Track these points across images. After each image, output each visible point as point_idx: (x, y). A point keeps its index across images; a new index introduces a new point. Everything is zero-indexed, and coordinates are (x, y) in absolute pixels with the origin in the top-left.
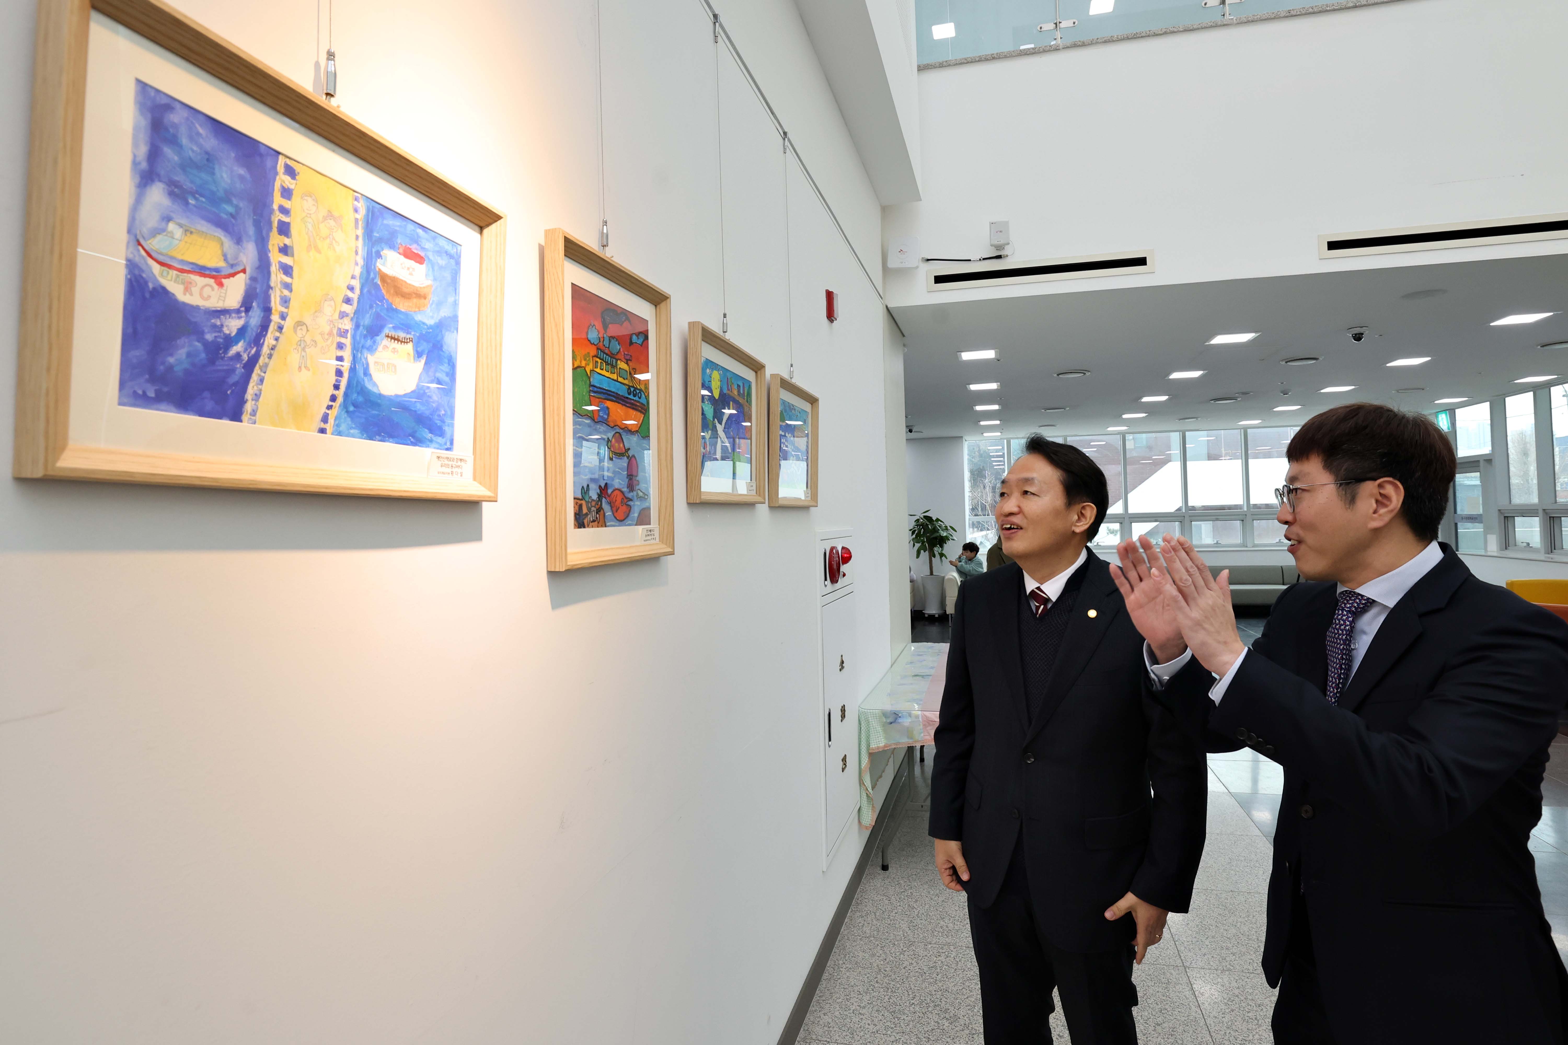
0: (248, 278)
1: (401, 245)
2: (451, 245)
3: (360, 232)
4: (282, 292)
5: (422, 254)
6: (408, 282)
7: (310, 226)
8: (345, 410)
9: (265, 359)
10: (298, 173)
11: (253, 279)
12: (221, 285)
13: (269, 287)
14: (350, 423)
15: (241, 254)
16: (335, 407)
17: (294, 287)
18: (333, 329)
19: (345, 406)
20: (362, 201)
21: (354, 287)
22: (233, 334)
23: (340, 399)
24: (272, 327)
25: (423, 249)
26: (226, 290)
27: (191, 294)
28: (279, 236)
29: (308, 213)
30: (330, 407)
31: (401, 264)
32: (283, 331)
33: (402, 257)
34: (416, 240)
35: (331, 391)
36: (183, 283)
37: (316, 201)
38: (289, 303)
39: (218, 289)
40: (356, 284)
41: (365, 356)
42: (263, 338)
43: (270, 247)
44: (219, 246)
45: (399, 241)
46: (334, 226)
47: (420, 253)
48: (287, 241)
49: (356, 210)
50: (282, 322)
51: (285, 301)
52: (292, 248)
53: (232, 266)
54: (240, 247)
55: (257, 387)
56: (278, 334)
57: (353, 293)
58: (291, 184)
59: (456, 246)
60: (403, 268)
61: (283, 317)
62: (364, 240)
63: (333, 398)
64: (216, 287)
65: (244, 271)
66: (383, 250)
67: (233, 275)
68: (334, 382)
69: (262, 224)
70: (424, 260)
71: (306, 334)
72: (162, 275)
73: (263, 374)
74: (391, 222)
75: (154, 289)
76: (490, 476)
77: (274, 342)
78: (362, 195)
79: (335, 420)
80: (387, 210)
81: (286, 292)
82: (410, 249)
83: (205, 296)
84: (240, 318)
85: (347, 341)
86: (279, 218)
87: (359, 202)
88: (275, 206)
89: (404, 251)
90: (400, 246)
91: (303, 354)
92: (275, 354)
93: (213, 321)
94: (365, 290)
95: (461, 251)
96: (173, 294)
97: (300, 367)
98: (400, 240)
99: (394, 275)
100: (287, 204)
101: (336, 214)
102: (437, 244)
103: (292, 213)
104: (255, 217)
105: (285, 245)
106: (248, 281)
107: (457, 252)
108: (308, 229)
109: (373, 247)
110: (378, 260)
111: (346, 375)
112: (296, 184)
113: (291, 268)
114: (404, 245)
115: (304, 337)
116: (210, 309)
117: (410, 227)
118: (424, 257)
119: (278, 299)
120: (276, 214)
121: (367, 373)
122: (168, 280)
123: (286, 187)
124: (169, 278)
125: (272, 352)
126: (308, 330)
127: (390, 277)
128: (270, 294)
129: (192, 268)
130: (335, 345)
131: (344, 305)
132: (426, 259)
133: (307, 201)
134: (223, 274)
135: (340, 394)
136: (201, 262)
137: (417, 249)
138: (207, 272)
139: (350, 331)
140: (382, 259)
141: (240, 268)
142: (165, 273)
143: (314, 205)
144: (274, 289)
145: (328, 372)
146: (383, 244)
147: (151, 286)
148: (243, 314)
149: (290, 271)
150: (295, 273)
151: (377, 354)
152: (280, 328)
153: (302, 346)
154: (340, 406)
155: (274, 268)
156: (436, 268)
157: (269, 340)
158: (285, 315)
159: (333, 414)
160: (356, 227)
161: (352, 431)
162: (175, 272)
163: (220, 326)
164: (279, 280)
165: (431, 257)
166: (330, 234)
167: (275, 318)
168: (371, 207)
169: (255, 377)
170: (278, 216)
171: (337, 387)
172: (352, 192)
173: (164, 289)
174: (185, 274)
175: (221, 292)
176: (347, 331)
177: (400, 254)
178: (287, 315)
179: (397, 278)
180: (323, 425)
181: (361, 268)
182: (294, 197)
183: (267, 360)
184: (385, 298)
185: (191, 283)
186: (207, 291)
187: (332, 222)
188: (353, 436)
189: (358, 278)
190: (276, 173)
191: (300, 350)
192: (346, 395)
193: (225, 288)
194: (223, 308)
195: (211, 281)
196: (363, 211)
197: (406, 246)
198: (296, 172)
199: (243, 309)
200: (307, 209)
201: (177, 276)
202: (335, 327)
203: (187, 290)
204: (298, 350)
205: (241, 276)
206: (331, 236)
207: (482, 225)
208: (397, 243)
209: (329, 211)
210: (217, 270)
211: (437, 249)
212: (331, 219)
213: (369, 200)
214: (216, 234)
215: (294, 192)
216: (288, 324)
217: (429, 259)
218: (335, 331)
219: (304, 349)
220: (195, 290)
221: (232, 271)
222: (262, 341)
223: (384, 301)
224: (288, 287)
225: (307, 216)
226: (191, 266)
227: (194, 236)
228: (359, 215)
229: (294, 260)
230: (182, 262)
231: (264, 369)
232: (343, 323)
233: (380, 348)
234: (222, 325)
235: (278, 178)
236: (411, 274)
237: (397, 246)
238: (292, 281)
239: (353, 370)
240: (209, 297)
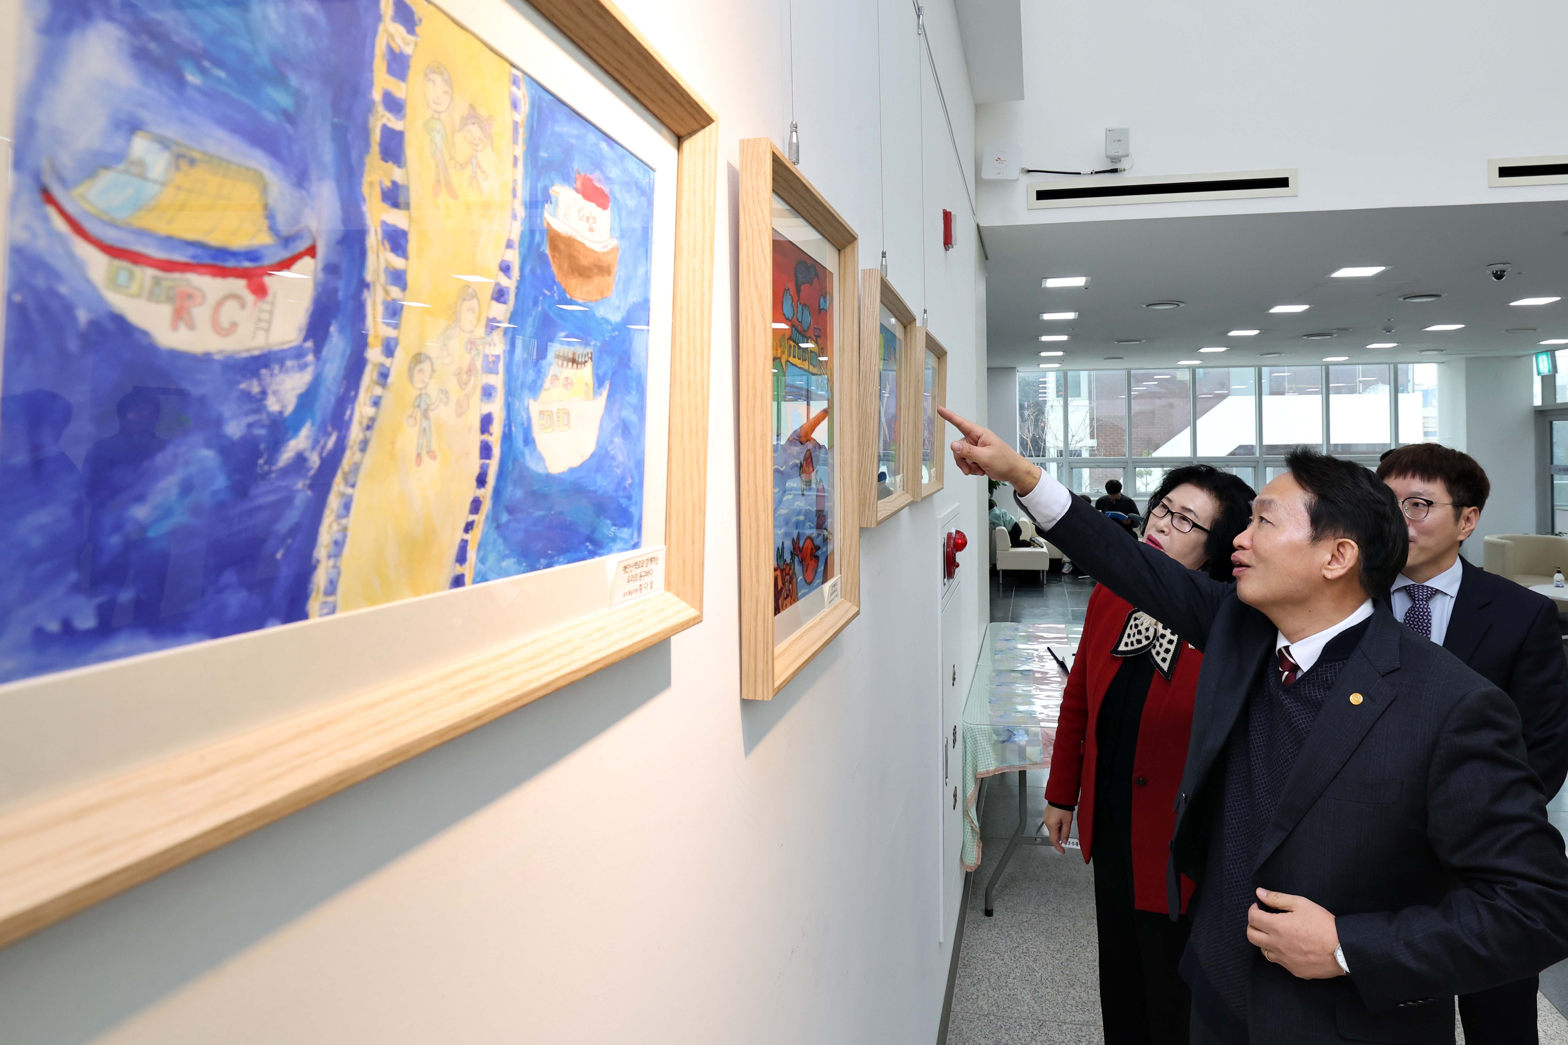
0: (320, 266)
1: (579, 173)
2: (642, 171)
3: (520, 150)
4: (387, 292)
5: (606, 189)
6: (588, 244)
7: (438, 138)
8: (495, 525)
9: (353, 454)
10: (420, 20)
11: (331, 269)
12: (260, 291)
13: (363, 285)
14: (502, 548)
15: (307, 212)
16: (479, 523)
17: (410, 279)
18: (476, 358)
19: (494, 518)
20: (523, 86)
21: (511, 265)
22: (289, 409)
23: (487, 506)
24: (369, 375)
25: (608, 179)
26: (273, 304)
27: (191, 326)
28: (383, 164)
29: (435, 111)
30: (469, 527)
31: (579, 212)
32: (390, 380)
33: (580, 196)
34: (598, 164)
35: (471, 491)
36: (170, 299)
37: (449, 83)
38: (400, 316)
39: (255, 303)
40: (513, 257)
41: (526, 404)
42: (350, 406)
43: (365, 190)
44: (256, 195)
45: (576, 166)
46: (480, 139)
47: (603, 188)
48: (398, 174)
49: (515, 105)
50: (387, 362)
51: (394, 311)
52: (407, 188)
53: (287, 241)
54: (304, 193)
55: (339, 524)
56: (378, 391)
57: (509, 277)
58: (407, 44)
59: (647, 171)
60: (581, 219)
61: (389, 350)
62: (525, 165)
63: (476, 506)
64: (249, 297)
65: (311, 252)
66: (553, 185)
67: (286, 264)
68: (476, 471)
69: (349, 136)
70: (609, 201)
71: (430, 377)
72: (114, 283)
73: (349, 491)
74: (566, 129)
75: (95, 325)
76: (693, 582)
77: (370, 411)
78: (524, 73)
79: (479, 549)
80: (560, 104)
81: (395, 292)
82: (591, 180)
83: (225, 322)
84: (303, 367)
85: (497, 381)
86: (384, 121)
87: (519, 88)
88: (377, 95)
89: (583, 185)
90: (577, 176)
91: (425, 423)
92: (375, 438)
93: (243, 386)
94: (528, 269)
95: (654, 181)
96: (145, 333)
97: (419, 455)
98: (578, 165)
99: (569, 234)
100: (399, 90)
101: (483, 112)
102: (625, 171)
103: (409, 110)
104: (336, 120)
105: (394, 183)
106: (321, 275)
107: (649, 183)
108: (436, 145)
109: (538, 180)
110: (546, 206)
111: (496, 451)
112: (416, 45)
113: (404, 234)
114: (582, 174)
115: (425, 387)
116: (237, 356)
117: (592, 137)
118: (609, 195)
119: (380, 309)
120: (377, 112)
121: (529, 440)
122: (131, 296)
123: (397, 51)
124: (134, 288)
125: (368, 433)
126: (433, 371)
127: (564, 238)
128: (365, 301)
129: (193, 257)
130: (478, 392)
131: (495, 304)
132: (611, 199)
133: (434, 81)
134: (266, 262)
135: (486, 493)
136: (215, 239)
137: (599, 181)
138: (231, 264)
139: (502, 358)
140: (551, 203)
141: (303, 245)
142: (123, 278)
143: (446, 92)
144: (372, 288)
145: (467, 454)
146: (553, 172)
147: (83, 316)
148: (310, 358)
149: (402, 241)
150: (412, 247)
151: (544, 395)
152: (384, 375)
153: (423, 406)
154: (487, 518)
155: (373, 240)
156: (624, 214)
157: (362, 409)
158: (393, 343)
159: (474, 538)
160: (515, 141)
161: (504, 564)
162: (150, 272)
163: (259, 397)
164: (383, 265)
165: (618, 195)
166: (472, 156)
167: (374, 354)
168: (537, 98)
169: (334, 502)
170: (383, 116)
171: (481, 481)
172: (508, 66)
173: (120, 323)
174: (176, 275)
175: (261, 311)
176: (498, 357)
177: (577, 191)
178: (397, 344)
179: (574, 240)
180: (459, 570)
181: (522, 224)
182: (411, 74)
183: (358, 455)
184: (556, 280)
185: (190, 296)
186: (230, 310)
187: (475, 130)
188: (507, 573)
189: (516, 245)
190: (379, 18)
191: (419, 416)
192: (497, 493)
193: (269, 299)
194: (266, 351)
195: (239, 285)
196: (525, 107)
197: (585, 176)
198: (416, 18)
199: (309, 344)
200: (434, 103)
201: (157, 281)
202: (479, 354)
203: (181, 315)
204: (415, 419)
205: (307, 261)
206: (474, 160)
207: (682, 132)
208: (573, 171)
209: (472, 107)
210: (252, 255)
211: (626, 179)
212: (474, 124)
213: (535, 84)
214: (253, 164)
215: (413, 63)
216: (398, 364)
217: (615, 198)
218: (479, 364)
219: (425, 415)
220: (201, 313)
221: (286, 254)
222: (348, 413)
223: (555, 288)
224: (398, 278)
225: (433, 117)
226: (191, 251)
227: (199, 173)
228: (519, 114)
229: (410, 217)
230: (169, 241)
231: (351, 479)
232: (492, 343)
233: (547, 383)
234: (264, 393)
235: (381, 28)
236: (591, 230)
237: (573, 176)
238: (407, 265)
239: (507, 437)
240: (234, 325)
